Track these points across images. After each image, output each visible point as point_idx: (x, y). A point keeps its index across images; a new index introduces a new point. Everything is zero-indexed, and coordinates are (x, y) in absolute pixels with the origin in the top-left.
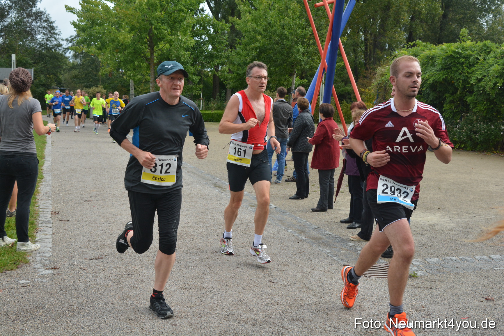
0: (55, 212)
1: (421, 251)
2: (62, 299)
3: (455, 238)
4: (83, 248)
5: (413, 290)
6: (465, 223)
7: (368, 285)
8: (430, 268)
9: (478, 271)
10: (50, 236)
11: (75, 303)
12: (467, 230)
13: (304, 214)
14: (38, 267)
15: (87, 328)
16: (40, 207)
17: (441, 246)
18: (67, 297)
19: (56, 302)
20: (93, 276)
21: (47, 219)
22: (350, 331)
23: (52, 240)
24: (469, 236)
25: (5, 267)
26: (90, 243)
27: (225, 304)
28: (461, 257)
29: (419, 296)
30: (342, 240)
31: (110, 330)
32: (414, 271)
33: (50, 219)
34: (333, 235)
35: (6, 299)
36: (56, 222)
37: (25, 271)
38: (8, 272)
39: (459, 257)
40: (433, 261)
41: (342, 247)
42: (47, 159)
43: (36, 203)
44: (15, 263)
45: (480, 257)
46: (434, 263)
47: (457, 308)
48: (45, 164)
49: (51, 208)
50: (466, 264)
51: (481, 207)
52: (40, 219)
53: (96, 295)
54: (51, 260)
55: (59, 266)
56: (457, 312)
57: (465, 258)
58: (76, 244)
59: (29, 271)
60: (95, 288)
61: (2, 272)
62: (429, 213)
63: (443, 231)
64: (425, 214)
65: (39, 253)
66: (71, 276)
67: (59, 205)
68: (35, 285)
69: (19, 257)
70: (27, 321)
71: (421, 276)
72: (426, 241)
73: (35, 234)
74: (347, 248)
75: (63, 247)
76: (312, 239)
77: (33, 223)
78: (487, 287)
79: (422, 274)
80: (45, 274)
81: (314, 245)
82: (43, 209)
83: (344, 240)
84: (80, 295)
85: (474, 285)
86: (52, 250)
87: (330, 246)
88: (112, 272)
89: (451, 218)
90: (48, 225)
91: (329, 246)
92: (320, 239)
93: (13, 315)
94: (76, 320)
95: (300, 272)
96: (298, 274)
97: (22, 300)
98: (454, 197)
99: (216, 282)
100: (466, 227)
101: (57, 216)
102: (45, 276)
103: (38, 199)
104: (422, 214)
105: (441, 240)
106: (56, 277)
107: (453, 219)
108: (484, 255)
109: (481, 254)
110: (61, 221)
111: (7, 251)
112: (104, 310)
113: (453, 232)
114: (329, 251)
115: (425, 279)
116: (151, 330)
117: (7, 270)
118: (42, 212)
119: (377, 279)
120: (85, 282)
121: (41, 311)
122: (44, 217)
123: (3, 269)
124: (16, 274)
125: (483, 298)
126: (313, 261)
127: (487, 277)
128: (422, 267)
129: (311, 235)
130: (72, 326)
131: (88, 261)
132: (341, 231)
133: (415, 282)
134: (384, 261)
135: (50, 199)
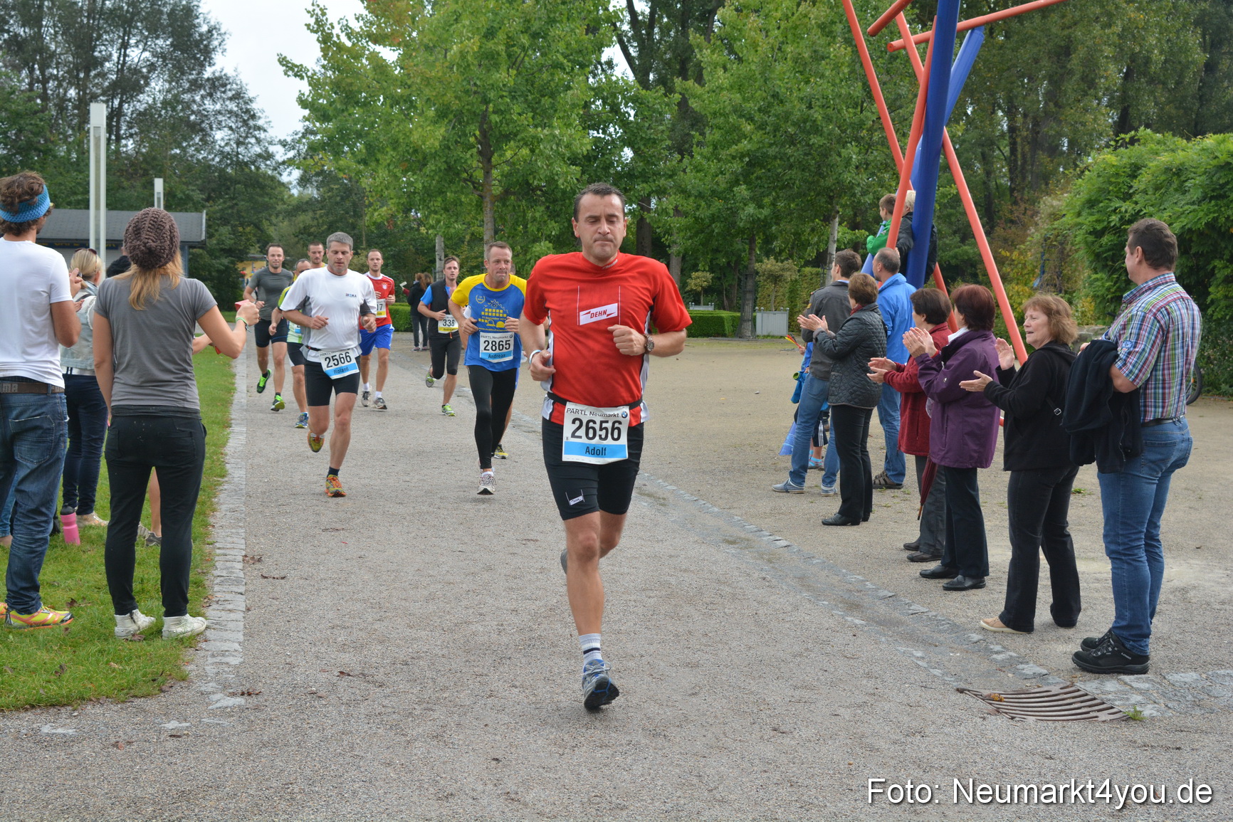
0: (253, 558)
2: (264, 767)
4: (317, 643)
5: (1132, 752)
7: (1019, 740)
8: (1176, 698)
10: (240, 616)
11: (296, 779)
13: (859, 561)
14: (210, 690)
16: (217, 545)
17: (1204, 641)
18: (278, 763)
19: (250, 774)
20: (340, 712)
21: (234, 573)
23: (245, 625)
25: (131, 689)
26: (336, 631)
27: (660, 783)
29: (1148, 767)
30: (955, 628)
32: (1134, 705)
33: (241, 575)
34: (930, 614)
35: (131, 767)
36: (255, 582)
37: (179, 700)
38: (137, 702)
40: (1183, 680)
41: (956, 646)
42: (236, 428)
43: (207, 535)
44: (154, 680)
46: (1187, 686)
48: (230, 440)
49: (243, 547)
52: (217, 573)
53: (348, 759)
54: (242, 672)
55: (259, 687)
58: (302, 635)
59: (188, 699)
60: (345, 743)
61: (124, 702)
62: (1174, 558)
63: (1208, 604)
65: (213, 656)
66: (288, 711)
67: (262, 540)
68: (202, 733)
69: (164, 665)
70: (179, 820)
71: (1152, 718)
72: (1166, 629)
73: (204, 610)
74: (964, 646)
75: (270, 642)
76: (879, 623)
77: (199, 584)
79: (1155, 713)
80: (227, 707)
81: (883, 639)
82: (223, 548)
83: (959, 626)
84: (309, 759)
86: (244, 648)
87: (924, 642)
88: (386, 702)
89: (1229, 572)
90: (236, 590)
91: (921, 642)
92: (899, 623)
95: (847, 707)
96: (843, 710)
97: (169, 770)
99: (640, 731)
101: (258, 566)
102: (224, 712)
103: (214, 526)
105: (1204, 628)
106: (251, 714)
110: (266, 577)
111: (136, 650)
112: (365, 796)
114: (919, 654)
115: (1162, 724)
117: (135, 696)
118: (222, 558)
119: (1040, 723)
120: (320, 727)
121: (214, 797)
122: (227, 568)
123: (126, 693)
124: (158, 706)
126: (880, 680)
128: (1155, 695)
129: (876, 614)
131: (329, 677)
132: (951, 604)
133: (1138, 733)
134: (1059, 680)
135: (241, 524)
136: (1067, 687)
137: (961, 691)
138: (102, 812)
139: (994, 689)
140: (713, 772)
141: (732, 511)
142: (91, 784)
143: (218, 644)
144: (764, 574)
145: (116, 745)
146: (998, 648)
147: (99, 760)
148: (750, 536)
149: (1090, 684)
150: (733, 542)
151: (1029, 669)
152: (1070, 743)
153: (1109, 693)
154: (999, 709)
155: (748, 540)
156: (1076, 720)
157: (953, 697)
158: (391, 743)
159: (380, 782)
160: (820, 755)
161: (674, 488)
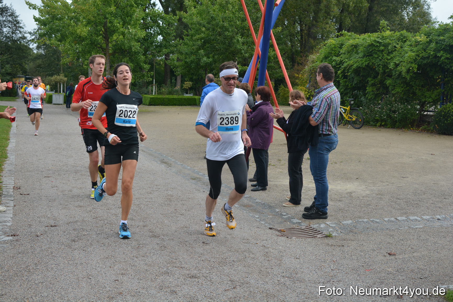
0: (17, 188)
1: (338, 215)
2: (19, 261)
3: (369, 203)
4: (40, 217)
5: (327, 248)
6: (379, 190)
7: (289, 244)
8: (344, 229)
9: (385, 230)
10: (11, 208)
11: (31, 264)
12: (379, 196)
15: (40, 284)
16: (4, 183)
17: (356, 210)
18: (24, 259)
19: (14, 263)
20: (48, 241)
21: (9, 193)
22: (268, 283)
23: (13, 211)
24: (380, 202)
28: (372, 220)
29: (332, 252)
30: (270, 207)
32: (330, 232)
33: (12, 194)
34: (262, 203)
36: (17, 196)
39: (370, 220)
40: (347, 223)
41: (269, 213)
42: (11, 140)
45: (388, 219)
46: (348, 225)
47: (363, 262)
48: (9, 145)
49: (13, 184)
50: (376, 225)
51: (394, 177)
52: (3, 193)
53: (50, 257)
54: (12, 228)
55: (18, 233)
56: (363, 265)
57: (375, 220)
58: (35, 214)
60: (49, 251)
62: (349, 182)
63: (358, 197)
64: (345, 183)
65: (1, 223)
66: (29, 241)
67: (21, 181)
71: (335, 236)
72: (343, 206)
74: (273, 214)
75: (23, 217)
76: (244, 206)
78: (391, 244)
79: (336, 234)
80: (6, 240)
81: (245, 212)
82: (6, 184)
83: (272, 207)
84: (36, 257)
85: (380, 243)
86: (13, 219)
89: (367, 186)
90: (10, 199)
91: (259, 212)
92: (251, 206)
94: (31, 278)
96: (228, 236)
98: (372, 168)
100: (379, 194)
101: (19, 190)
102: (5, 242)
103: (2, 176)
104: (342, 183)
105: (356, 205)
106: (15, 242)
107: (369, 187)
108: (392, 217)
109: (389, 216)
110: (22, 194)
112: (56, 269)
113: (368, 199)
114: (257, 216)
115: (339, 238)
116: (96, 285)
118: (5, 188)
119: (297, 239)
120: (40, 246)
122: (7, 191)
125: (387, 253)
126: (242, 225)
127: (392, 236)
128: (337, 228)
129: (243, 203)
130: (28, 283)
131: (44, 229)
132: (270, 199)
133: (330, 241)
134: (305, 224)
135: (13, 175)
136: (308, 226)
137: (270, 229)
139: (282, 228)
140: (181, 258)
141: (195, 168)
143: (3, 218)
144: (204, 191)
146: (285, 214)
148: (201, 177)
149: (315, 225)
150: (194, 179)
151: (295, 221)
152: (307, 245)
153: (322, 228)
154: (283, 234)
155: (200, 178)
156: (310, 237)
157: (267, 231)
158: (66, 251)
159: (62, 264)
160: (219, 251)
161: (174, 160)
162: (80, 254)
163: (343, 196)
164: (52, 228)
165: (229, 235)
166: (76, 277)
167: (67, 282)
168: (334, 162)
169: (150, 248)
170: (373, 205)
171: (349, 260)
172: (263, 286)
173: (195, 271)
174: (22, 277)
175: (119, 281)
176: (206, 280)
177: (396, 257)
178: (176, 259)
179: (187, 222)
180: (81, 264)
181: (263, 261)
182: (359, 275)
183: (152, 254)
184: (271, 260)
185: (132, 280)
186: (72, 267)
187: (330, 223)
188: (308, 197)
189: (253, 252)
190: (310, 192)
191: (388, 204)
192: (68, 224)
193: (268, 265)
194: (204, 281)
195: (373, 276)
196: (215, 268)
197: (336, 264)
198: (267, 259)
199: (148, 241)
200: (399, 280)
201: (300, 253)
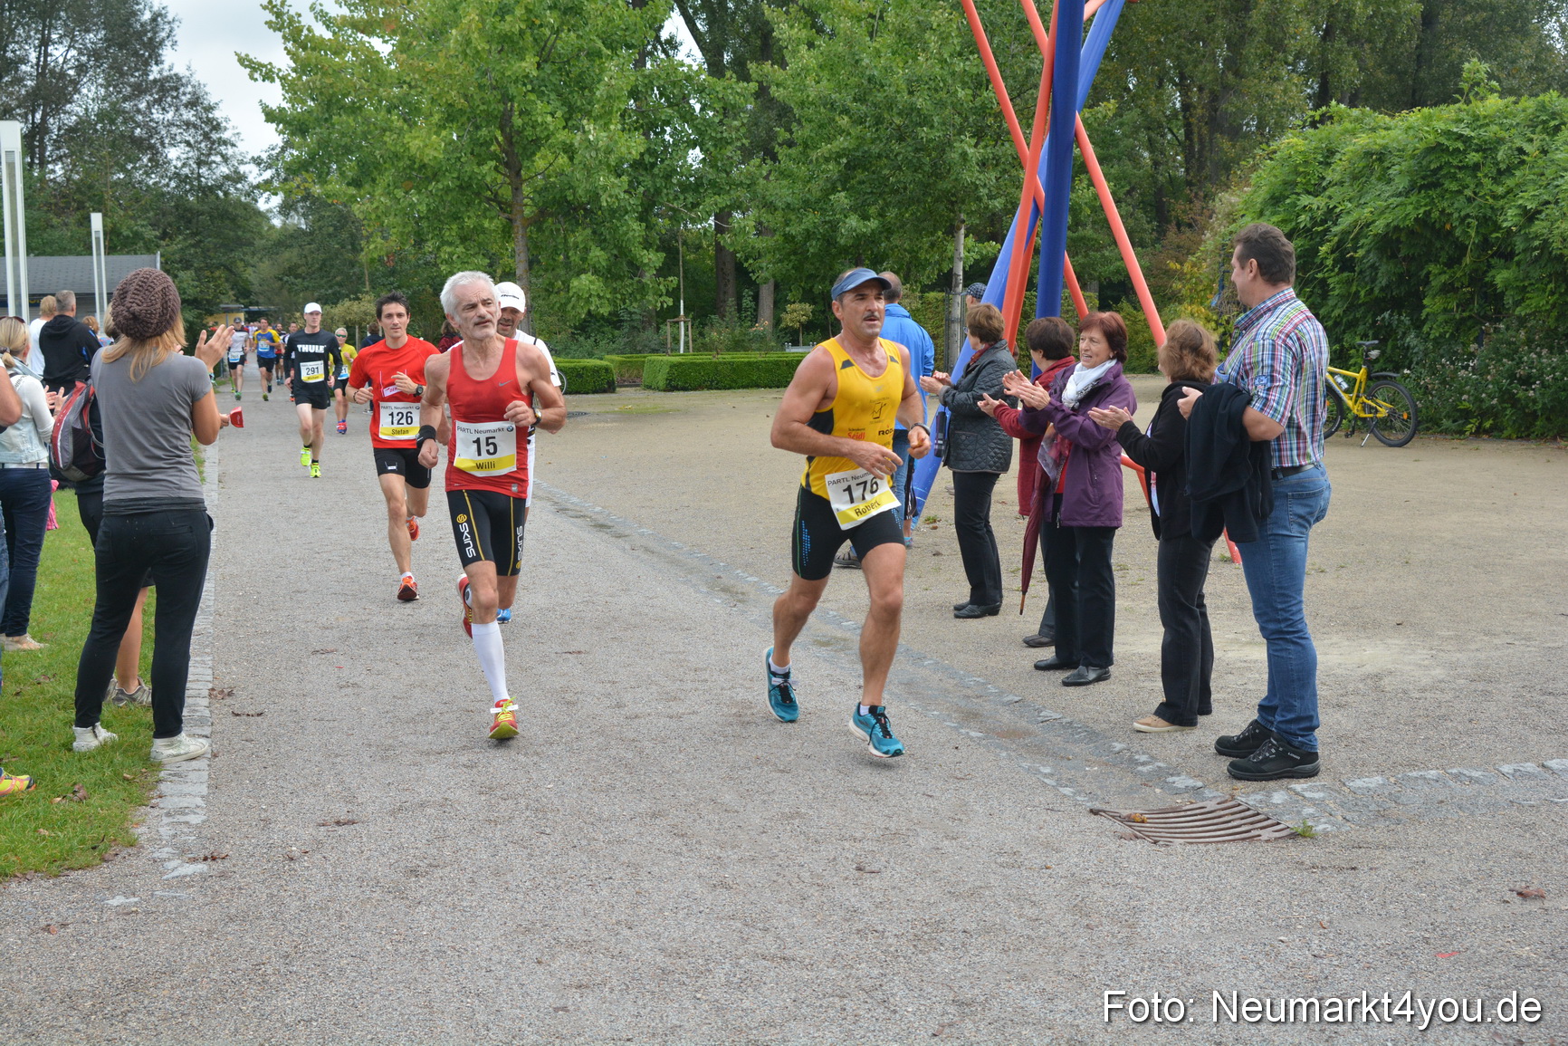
0: (223, 691)
1: (1332, 756)
2: (230, 946)
3: (1443, 710)
5: (1297, 875)
6: (1478, 664)
7: (1160, 868)
8: (1357, 808)
9: (1505, 809)
11: (270, 958)
12: (1480, 687)
13: (980, 660)
14: (165, 856)
15: (300, 1027)
17: (1396, 737)
18: (248, 939)
19: (213, 955)
21: (197, 711)
23: (209, 775)
24: (1485, 705)
25: (65, 859)
27: (716, 940)
28: (1454, 771)
29: (1314, 892)
30: (1092, 735)
31: (369, 1032)
32: (1304, 819)
33: (207, 714)
34: (1064, 720)
35: (66, 954)
36: (224, 721)
37: (127, 871)
38: (74, 875)
39: (1450, 771)
40: (1365, 785)
41: (1090, 758)
44: (94, 848)
45: (1515, 766)
46: (1371, 793)
47: (1426, 924)
49: (210, 678)
50: (1470, 790)
51: (1532, 614)
53: (335, 931)
54: (204, 832)
55: (226, 849)
56: (1427, 936)
57: (1465, 772)
58: (281, 783)
59: (138, 868)
60: (332, 911)
61: (57, 876)
62: (1369, 638)
63: (1405, 692)
64: (1355, 644)
65: (168, 814)
66: (262, 877)
67: (234, 669)
68: (154, 909)
69: (106, 828)
70: (125, 1014)
71: (1326, 834)
72: (1350, 725)
74: (1104, 758)
75: (241, 794)
76: (1002, 735)
78: (1528, 856)
79: (1329, 827)
80: (186, 876)
81: (1004, 754)
83: (1098, 734)
84: (286, 934)
85: (1488, 854)
86: (208, 802)
87: (1054, 755)
89: (1434, 652)
91: (1052, 756)
92: (1027, 733)
93: (85, 999)
94: (269, 1005)
95: (953, 838)
96: (946, 842)
97: (113, 955)
98: (1451, 585)
99: (697, 878)
100: (1479, 678)
101: (228, 701)
102: (182, 882)
104: (1347, 643)
105: (1398, 721)
106: (216, 882)
107: (1442, 654)
108: (1527, 760)
109: (1519, 757)
110: (238, 715)
111: (73, 812)
112: (354, 974)
113: (1439, 695)
114: (1047, 770)
115: (1337, 841)
116: (491, 1025)
117: (72, 869)
119: (1189, 847)
120: (301, 895)
121: (168, 985)
123: (58, 865)
124: (99, 880)
125: (1511, 890)
126: (996, 803)
127: (1529, 827)
128: (1332, 806)
129: (997, 724)
130: (259, 1025)
131: (314, 833)
132: (1091, 707)
133: (1307, 853)
134: (1215, 794)
135: (207, 650)
136: (1226, 801)
137: (1094, 812)
138: (29, 1009)
139: (1136, 809)
140: (782, 924)
142: (15, 978)
143: (176, 799)
145: (47, 929)
146: (1144, 758)
147: (26, 949)
148: (848, 635)
149: (1253, 797)
150: (827, 644)
151: (1181, 781)
152: (1224, 868)
153: (1276, 806)
154: (1139, 831)
155: (845, 640)
156: (1234, 840)
157: (1084, 820)
158: (389, 909)
159: (373, 956)
160: (914, 897)
161: (756, 580)
162: (434, 918)
163: (1351, 687)
164: (341, 830)
165: (947, 837)
166: (422, 1000)
167: (391, 1019)
168: (1316, 567)
169: (675, 894)
170: (1459, 719)
171: (1377, 917)
172: (1069, 1018)
173: (830, 970)
174: (240, 1002)
175: (568, 1011)
176: (869, 1000)
177: (1547, 904)
178: (766, 930)
179: (802, 797)
180: (441, 953)
181: (1070, 929)
182: (1411, 974)
183: (681, 915)
184: (1097, 927)
185: (613, 1007)
186: (407, 965)
187: (1305, 786)
188: (1225, 695)
189: (1033, 898)
190: (1230, 676)
191: (1512, 713)
192: (393, 813)
193: (1089, 943)
194: (863, 1006)
195: (1463, 976)
196: (901, 959)
197: (1331, 935)
198: (1085, 922)
199: (669, 867)
200: (1558, 989)
201: (1199, 896)
